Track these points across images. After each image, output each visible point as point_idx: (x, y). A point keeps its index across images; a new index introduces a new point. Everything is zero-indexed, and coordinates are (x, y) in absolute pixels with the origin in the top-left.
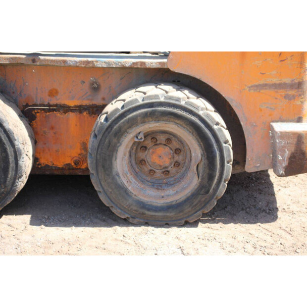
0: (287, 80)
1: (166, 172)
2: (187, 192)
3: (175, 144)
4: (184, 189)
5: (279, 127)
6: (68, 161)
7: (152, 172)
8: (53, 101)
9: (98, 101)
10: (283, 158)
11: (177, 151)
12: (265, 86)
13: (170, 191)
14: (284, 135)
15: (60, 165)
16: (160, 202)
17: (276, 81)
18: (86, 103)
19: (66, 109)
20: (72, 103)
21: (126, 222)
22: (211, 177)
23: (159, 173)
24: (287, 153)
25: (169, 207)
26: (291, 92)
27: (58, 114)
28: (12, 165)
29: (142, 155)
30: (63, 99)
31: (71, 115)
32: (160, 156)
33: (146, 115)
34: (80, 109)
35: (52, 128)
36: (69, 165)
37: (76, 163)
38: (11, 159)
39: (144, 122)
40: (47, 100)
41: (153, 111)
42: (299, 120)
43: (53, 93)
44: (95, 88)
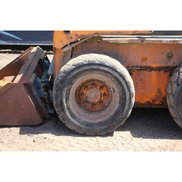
6: (148, 99)
8: (144, 65)
9: (171, 64)
15: (143, 102)
18: (163, 65)
19: (151, 69)
20: (154, 66)
27: (146, 72)
28: (128, 102)
30: (149, 63)
31: (154, 73)
34: (159, 69)
35: (141, 80)
37: (154, 101)
38: (128, 98)
40: (140, 63)
43: (144, 60)
44: (170, 56)
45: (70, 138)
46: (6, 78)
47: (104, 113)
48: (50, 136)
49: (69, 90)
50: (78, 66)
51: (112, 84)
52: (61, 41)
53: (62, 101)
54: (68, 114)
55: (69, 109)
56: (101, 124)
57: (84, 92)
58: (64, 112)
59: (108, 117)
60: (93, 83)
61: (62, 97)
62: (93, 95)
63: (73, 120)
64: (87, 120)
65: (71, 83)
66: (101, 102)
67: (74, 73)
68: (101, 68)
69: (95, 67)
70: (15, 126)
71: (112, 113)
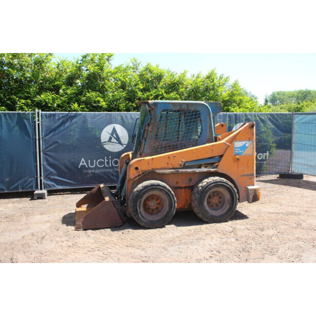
0: (250, 173)
1: (217, 205)
2: (226, 210)
3: (219, 196)
4: (224, 210)
5: (250, 187)
7: (212, 206)
8: (177, 186)
9: (191, 184)
10: (251, 197)
11: (220, 198)
12: (244, 175)
13: (220, 211)
14: (251, 190)
16: (217, 215)
17: (247, 174)
18: (187, 185)
19: (181, 188)
20: (182, 186)
21: (207, 223)
22: (233, 204)
23: (215, 206)
24: (252, 195)
25: (221, 216)
26: (251, 177)
27: (178, 190)
28: (173, 206)
29: (209, 200)
30: (180, 185)
31: (183, 190)
32: (215, 200)
33: (214, 186)
34: (185, 188)
36: (181, 207)
37: (184, 206)
38: (173, 203)
39: (213, 188)
40: (175, 185)
41: (217, 185)
42: (253, 185)
43: (177, 183)
44: (190, 180)
45: (142, 230)
46: (83, 206)
47: (160, 214)
48: (130, 230)
49: (141, 202)
50: (146, 187)
51: (164, 197)
52: (133, 174)
53: (137, 208)
54: (140, 216)
55: (140, 213)
56: (159, 220)
57: (148, 203)
58: (138, 215)
59: (162, 216)
60: (152, 197)
61: (137, 206)
62: (153, 204)
63: (143, 219)
64: (151, 219)
65: (142, 197)
66: (157, 208)
67: (143, 191)
68: (158, 187)
69: (155, 187)
70: (106, 228)
71: (165, 213)
